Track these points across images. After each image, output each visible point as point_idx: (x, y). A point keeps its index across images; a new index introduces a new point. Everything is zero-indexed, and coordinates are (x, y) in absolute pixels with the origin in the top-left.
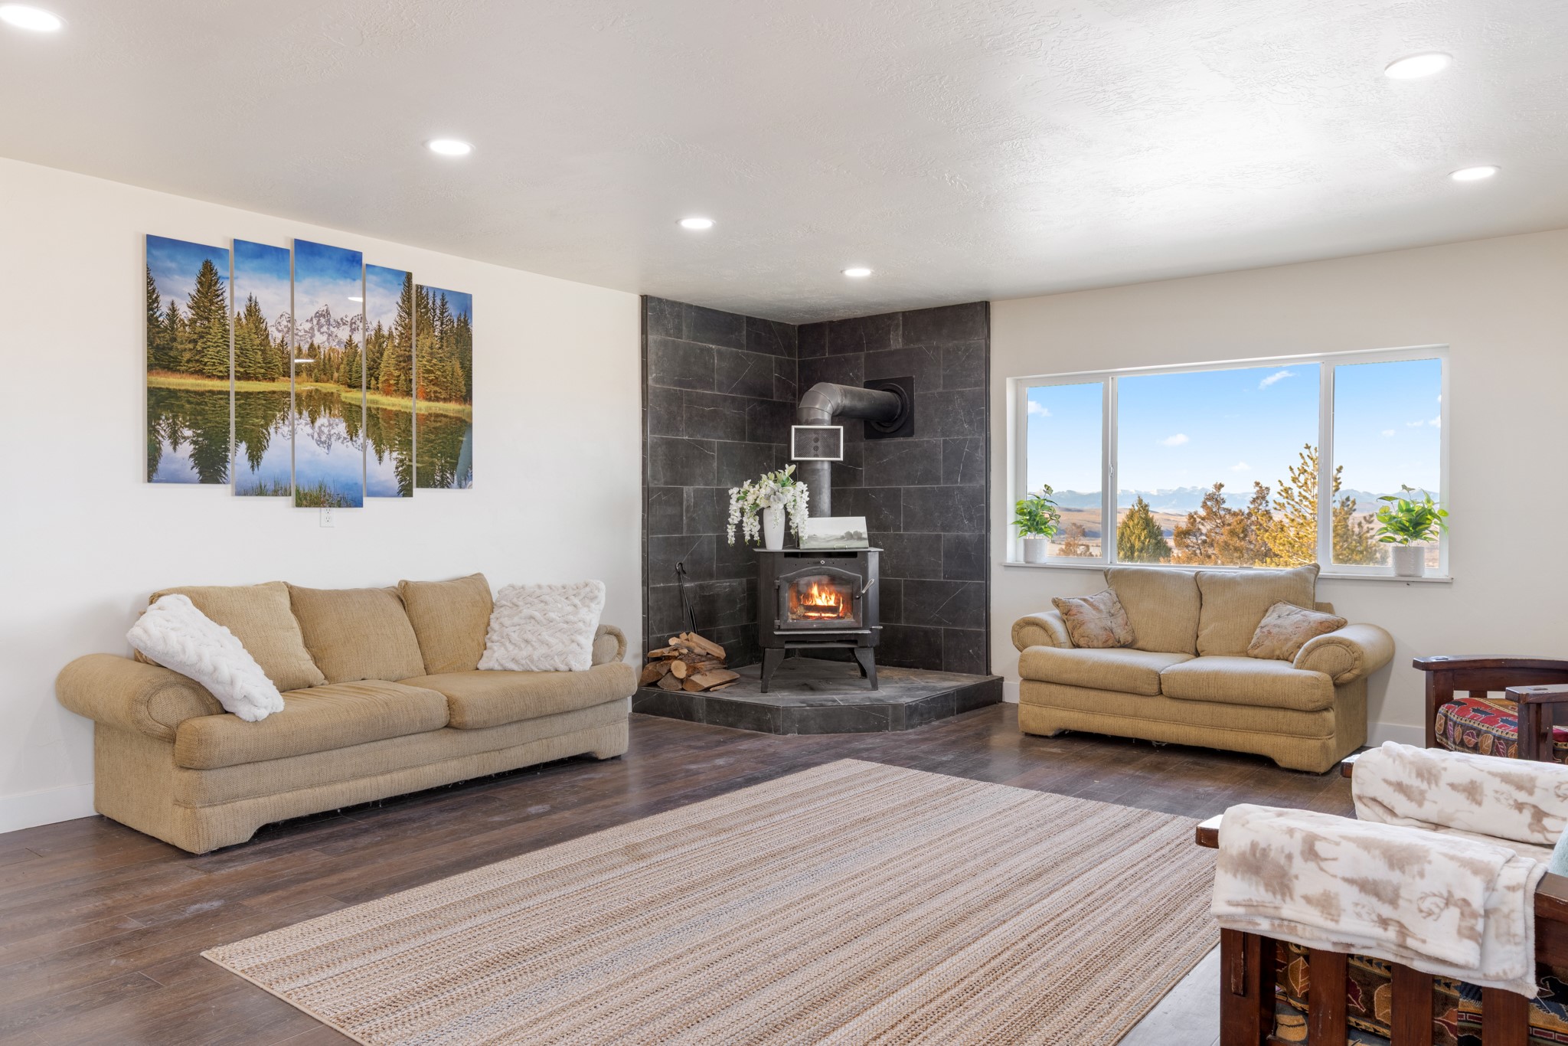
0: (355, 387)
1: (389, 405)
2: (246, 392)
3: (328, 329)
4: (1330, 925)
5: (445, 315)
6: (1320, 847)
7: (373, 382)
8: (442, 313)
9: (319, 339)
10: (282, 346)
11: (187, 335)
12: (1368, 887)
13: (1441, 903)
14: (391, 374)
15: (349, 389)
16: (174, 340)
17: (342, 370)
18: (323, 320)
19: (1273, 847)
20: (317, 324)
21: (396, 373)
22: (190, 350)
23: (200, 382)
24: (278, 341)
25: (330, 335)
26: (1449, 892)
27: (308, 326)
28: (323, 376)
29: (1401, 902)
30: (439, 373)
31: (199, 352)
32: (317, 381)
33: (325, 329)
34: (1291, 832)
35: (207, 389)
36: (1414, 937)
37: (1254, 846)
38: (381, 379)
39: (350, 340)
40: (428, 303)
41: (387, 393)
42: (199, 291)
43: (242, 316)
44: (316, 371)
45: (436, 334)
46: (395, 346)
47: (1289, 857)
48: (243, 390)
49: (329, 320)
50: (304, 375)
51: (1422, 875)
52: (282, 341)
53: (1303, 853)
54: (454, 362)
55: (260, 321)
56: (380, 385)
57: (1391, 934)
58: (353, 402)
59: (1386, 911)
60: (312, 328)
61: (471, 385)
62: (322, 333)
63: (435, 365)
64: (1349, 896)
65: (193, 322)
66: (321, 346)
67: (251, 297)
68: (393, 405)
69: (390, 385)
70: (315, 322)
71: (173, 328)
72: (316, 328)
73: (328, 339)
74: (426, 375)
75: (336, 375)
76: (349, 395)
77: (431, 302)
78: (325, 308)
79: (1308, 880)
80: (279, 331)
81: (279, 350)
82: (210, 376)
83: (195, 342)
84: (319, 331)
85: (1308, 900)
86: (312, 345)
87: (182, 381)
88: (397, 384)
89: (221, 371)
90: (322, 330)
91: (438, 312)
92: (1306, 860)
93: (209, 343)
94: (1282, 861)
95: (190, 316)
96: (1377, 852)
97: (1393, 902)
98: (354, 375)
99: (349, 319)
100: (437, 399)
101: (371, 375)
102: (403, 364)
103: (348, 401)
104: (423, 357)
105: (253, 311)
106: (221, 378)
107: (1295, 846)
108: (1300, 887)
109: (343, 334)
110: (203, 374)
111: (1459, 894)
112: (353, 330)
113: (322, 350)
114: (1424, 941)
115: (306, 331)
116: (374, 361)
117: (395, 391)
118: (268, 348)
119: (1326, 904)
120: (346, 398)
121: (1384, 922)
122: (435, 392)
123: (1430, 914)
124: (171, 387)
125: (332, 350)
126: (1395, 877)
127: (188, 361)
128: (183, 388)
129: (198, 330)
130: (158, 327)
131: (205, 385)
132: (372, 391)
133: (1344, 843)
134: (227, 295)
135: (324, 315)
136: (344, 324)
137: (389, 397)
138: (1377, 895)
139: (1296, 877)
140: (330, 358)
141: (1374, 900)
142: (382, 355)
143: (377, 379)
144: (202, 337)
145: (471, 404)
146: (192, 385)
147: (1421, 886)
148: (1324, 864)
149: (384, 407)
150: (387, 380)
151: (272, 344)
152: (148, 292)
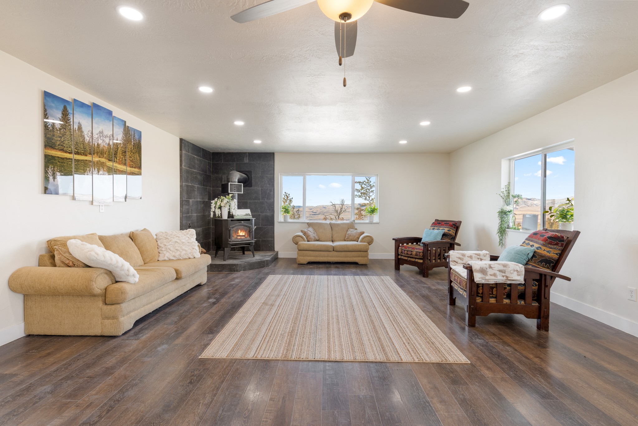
0: (110, 161)
1: (120, 168)
2: (78, 160)
3: (103, 138)
4: (496, 278)
5: (135, 137)
6: (492, 266)
7: (116, 159)
8: (134, 137)
9: (100, 142)
10: (89, 143)
11: (58, 134)
12: (500, 271)
13: (513, 271)
14: (120, 157)
15: (108, 161)
16: (54, 135)
17: (107, 154)
18: (101, 135)
19: (484, 267)
20: (100, 136)
21: (122, 157)
22: (59, 140)
23: (62, 154)
24: (88, 141)
25: (103, 141)
26: (514, 269)
27: (97, 136)
28: (101, 156)
29: (506, 272)
30: (133, 158)
31: (62, 142)
32: (99, 158)
33: (102, 138)
34: (486, 264)
35: (65, 157)
36: (510, 277)
37: (481, 267)
38: (118, 158)
39: (109, 143)
40: (130, 133)
41: (119, 164)
42: (62, 117)
43: (77, 129)
44: (99, 153)
45: (132, 144)
46: (121, 147)
47: (487, 268)
48: (77, 159)
49: (103, 135)
50: (96, 154)
51: (509, 267)
52: (89, 141)
53: (489, 267)
54: (137, 154)
55: (82, 132)
56: (117, 161)
57: (505, 278)
58: (110, 166)
59: (504, 274)
60: (98, 137)
61: (141, 163)
62: (101, 139)
63: (132, 155)
64: (498, 273)
65: (60, 129)
66: (101, 144)
67: (79, 122)
68: (121, 168)
69: (120, 161)
70: (99, 135)
71: (53, 131)
72: (99, 137)
73: (103, 142)
74: (130, 158)
75: (105, 155)
76: (109, 163)
77: (131, 133)
78: (102, 130)
79: (490, 272)
80: (88, 137)
81: (88, 144)
82: (66, 152)
83: (61, 137)
84: (100, 138)
85: (491, 275)
86: (98, 143)
87: (56, 153)
88: (122, 161)
89: (69, 150)
90: (101, 138)
91: (133, 136)
92: (490, 268)
93: (66, 139)
94: (486, 269)
95: (59, 127)
96: (501, 265)
97: (505, 273)
98: (110, 156)
99: (109, 135)
100: (133, 167)
101: (115, 157)
102: (124, 154)
103: (109, 166)
104: (129, 152)
105: (80, 128)
106: (70, 153)
107: (488, 266)
108: (489, 273)
109: (107, 140)
110: (64, 151)
111: (515, 269)
112: (110, 140)
113: (101, 146)
114: (512, 278)
115: (96, 138)
116: (116, 151)
117: (121, 163)
118: (85, 143)
119: (495, 275)
120: (108, 164)
121: (503, 276)
122: (132, 165)
123: (512, 273)
124: (53, 155)
125: (104, 146)
126: (505, 268)
127: (59, 145)
128: (57, 156)
129: (62, 133)
130: (48, 130)
131: (64, 155)
132: (115, 162)
133: (495, 264)
134: (72, 120)
135: (101, 132)
136: (107, 137)
137: (120, 165)
138: (502, 272)
139: (488, 272)
140: (103, 149)
141: (501, 273)
142: (118, 150)
143: (116, 158)
144: (63, 136)
145: (141, 170)
146: (60, 155)
147: (510, 269)
148: (493, 269)
149: (119, 169)
150: (119, 159)
151: (86, 142)
152: (45, 114)
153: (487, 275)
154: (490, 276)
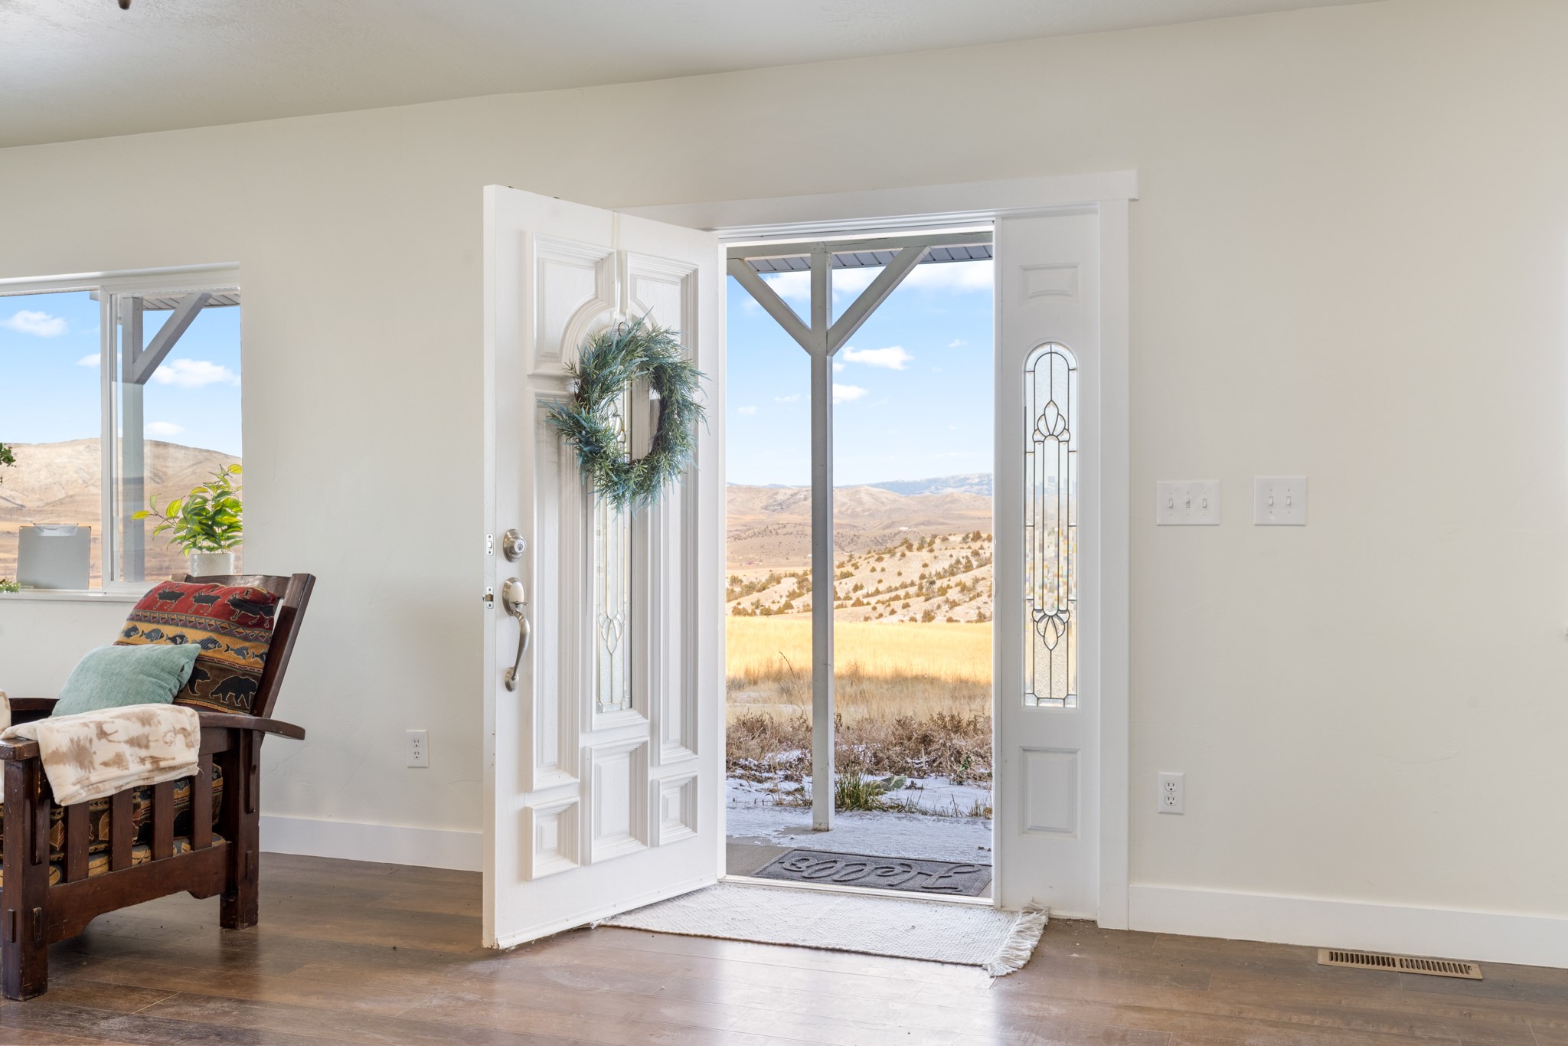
4: (126, 772)
6: (107, 728)
12: (134, 742)
13: (172, 734)
19: (81, 738)
26: (174, 727)
29: (151, 744)
34: (85, 725)
36: (165, 759)
37: (72, 740)
47: (91, 741)
51: (159, 723)
53: (97, 735)
57: (148, 766)
59: (143, 753)
64: (128, 751)
79: (103, 751)
85: (105, 764)
92: (99, 739)
94: (88, 745)
96: (134, 719)
97: (147, 747)
107: (92, 732)
108: (98, 759)
111: (178, 727)
114: (174, 759)
119: (118, 761)
121: (143, 760)
123: (171, 743)
126: (147, 730)
133: (115, 720)
138: (140, 746)
139: (95, 753)
141: (136, 749)
147: (163, 728)
148: (110, 738)
153: (94, 768)
154: (103, 767)
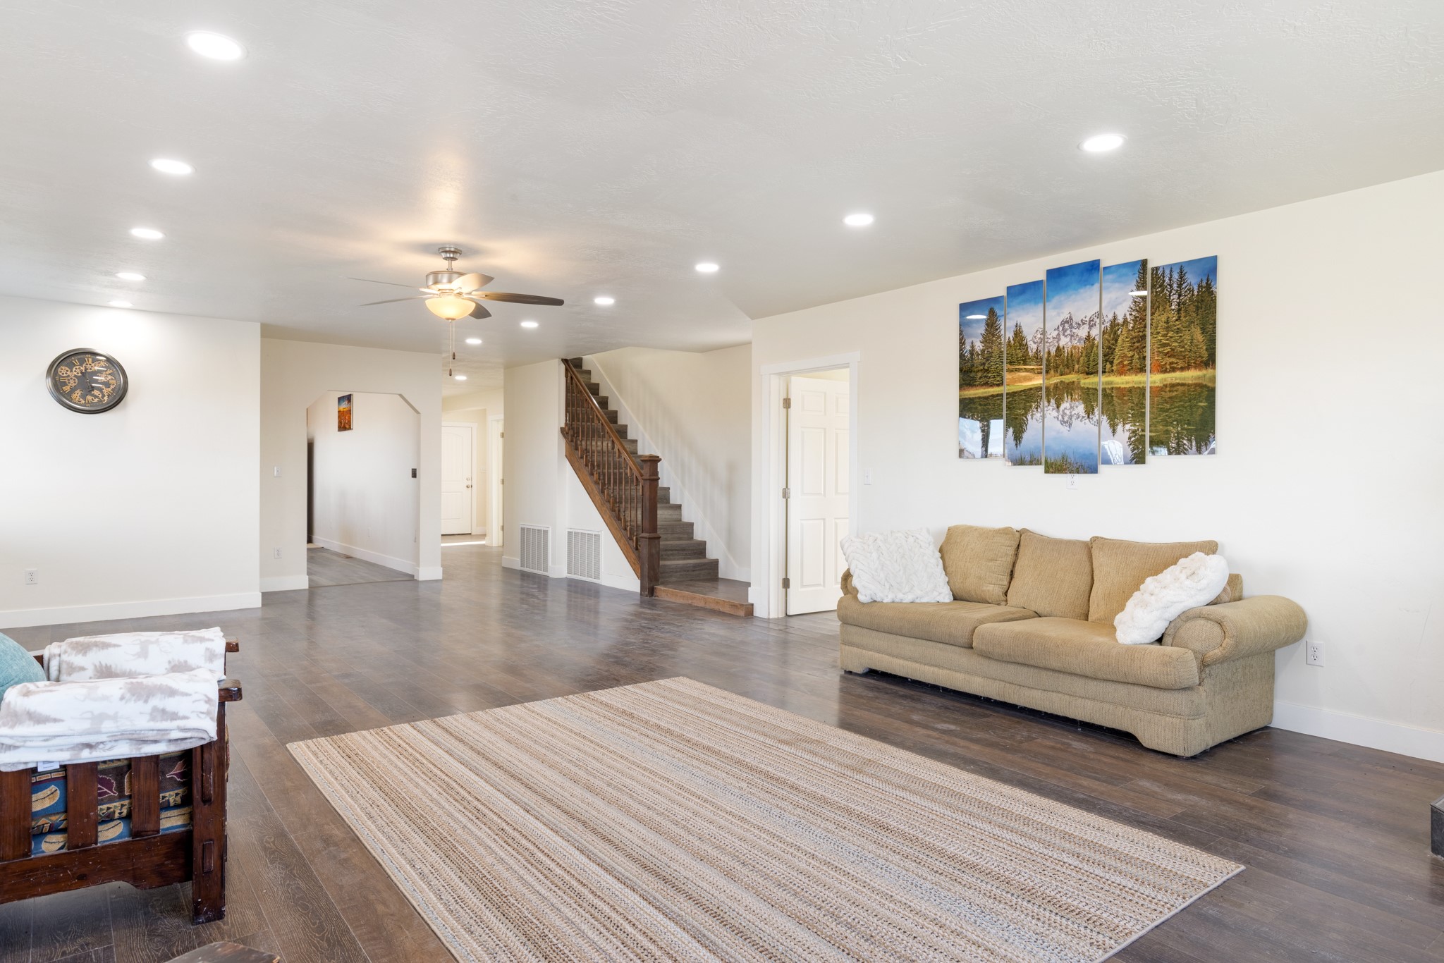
0: (1092, 374)
1: (1123, 383)
2: (1013, 392)
3: (1071, 331)
5: (1183, 286)
7: (1108, 366)
8: (1180, 286)
9: (1064, 341)
10: (1037, 354)
11: (980, 361)
14: (1126, 356)
15: (1087, 376)
16: (973, 366)
17: (1082, 362)
18: (1067, 326)
20: (1063, 330)
21: (1130, 354)
22: (982, 370)
23: (986, 390)
24: (1034, 351)
25: (1072, 336)
27: (1055, 334)
28: (1066, 370)
30: (1176, 344)
31: (986, 370)
32: (1061, 375)
33: (1068, 332)
35: (990, 394)
38: (1116, 362)
39: (1089, 336)
40: (1164, 281)
41: (1121, 373)
42: (986, 330)
43: (1011, 338)
44: (1061, 366)
45: (1173, 307)
46: (1129, 330)
48: (1011, 391)
49: (1071, 324)
50: (1052, 372)
52: (1037, 350)
54: (1193, 329)
55: (1023, 339)
56: (1114, 368)
58: (1090, 387)
60: (1059, 334)
61: (1214, 348)
62: (1066, 336)
63: (1171, 337)
65: (983, 351)
66: (1065, 346)
67: (1017, 324)
68: (1127, 383)
69: (1124, 366)
70: (1061, 328)
71: (972, 358)
72: (1061, 334)
73: (1071, 339)
74: (1161, 350)
75: (1077, 367)
76: (1087, 381)
77: (1167, 280)
78: (1069, 316)
80: (1035, 343)
81: (1035, 357)
82: (992, 385)
83: (984, 364)
84: (1064, 335)
86: (1058, 348)
87: (977, 391)
88: (1131, 363)
89: (998, 381)
90: (1066, 334)
91: (1175, 286)
93: (992, 363)
95: (982, 348)
98: (1092, 363)
99: (1087, 319)
100: (1173, 370)
101: (1107, 361)
102: (1137, 344)
103: (1086, 386)
104: (1158, 333)
105: (1018, 333)
106: (998, 385)
109: (1083, 332)
110: (988, 384)
112: (1091, 327)
113: (1066, 350)
115: (1054, 338)
116: (1109, 348)
117: (1129, 370)
118: (1027, 357)
120: (1084, 384)
122: (1171, 363)
124: (971, 397)
125: (1074, 347)
127: (980, 378)
128: (977, 396)
129: (986, 356)
130: (965, 360)
131: (989, 392)
132: (1107, 374)
134: (1002, 327)
135: (1069, 321)
136: (1084, 324)
137: (1123, 377)
140: (1072, 354)
142: (1116, 341)
143: (1112, 363)
144: (988, 360)
145: (1214, 368)
146: (983, 393)
149: (1118, 386)
150: (1121, 362)
151: (1030, 354)
152: (960, 339)
